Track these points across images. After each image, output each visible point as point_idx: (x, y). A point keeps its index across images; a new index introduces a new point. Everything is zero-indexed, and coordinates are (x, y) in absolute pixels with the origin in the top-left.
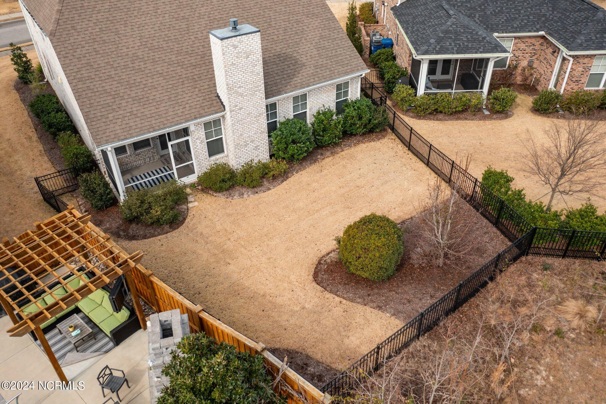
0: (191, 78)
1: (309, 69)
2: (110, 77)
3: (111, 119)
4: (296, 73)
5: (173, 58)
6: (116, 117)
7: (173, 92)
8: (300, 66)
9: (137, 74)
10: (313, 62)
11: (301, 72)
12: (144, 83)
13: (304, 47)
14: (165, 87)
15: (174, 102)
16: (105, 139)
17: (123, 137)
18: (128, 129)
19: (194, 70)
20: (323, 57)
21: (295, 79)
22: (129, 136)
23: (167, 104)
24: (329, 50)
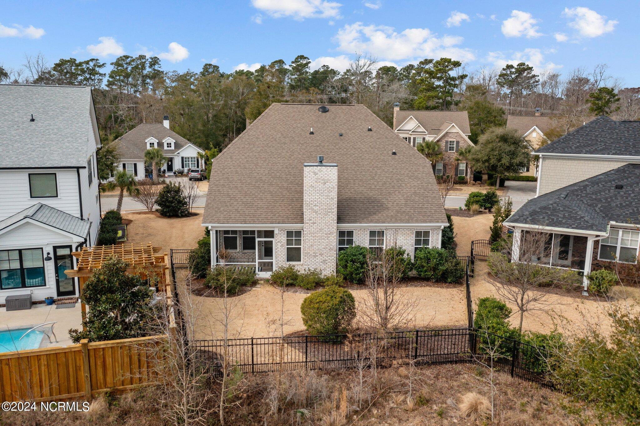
0: (291, 198)
1: (390, 212)
2: (236, 187)
3: (221, 210)
4: (377, 212)
5: (285, 185)
6: (225, 210)
7: (273, 204)
8: (384, 208)
9: (255, 189)
10: (397, 208)
11: (382, 212)
12: (256, 195)
13: (395, 197)
14: (269, 200)
15: (269, 210)
16: (210, 220)
17: (222, 222)
18: (228, 218)
19: (296, 195)
20: (408, 206)
21: (374, 216)
22: (226, 222)
23: (263, 210)
24: (417, 203)
